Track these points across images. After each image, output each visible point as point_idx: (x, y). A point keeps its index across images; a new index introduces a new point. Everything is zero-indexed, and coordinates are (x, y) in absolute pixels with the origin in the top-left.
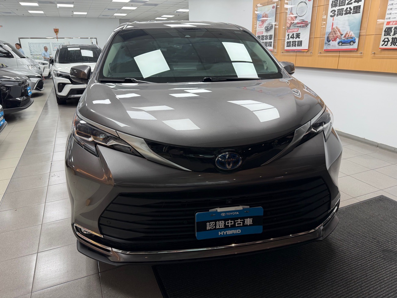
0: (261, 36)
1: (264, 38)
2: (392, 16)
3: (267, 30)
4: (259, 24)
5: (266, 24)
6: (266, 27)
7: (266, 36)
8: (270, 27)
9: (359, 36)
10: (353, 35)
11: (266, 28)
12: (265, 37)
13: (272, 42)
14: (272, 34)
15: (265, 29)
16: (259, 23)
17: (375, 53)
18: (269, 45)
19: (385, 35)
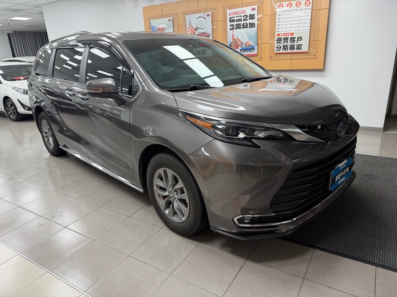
2: (280, 30)
9: (257, 45)
10: (252, 44)
17: (271, 57)
19: (277, 43)
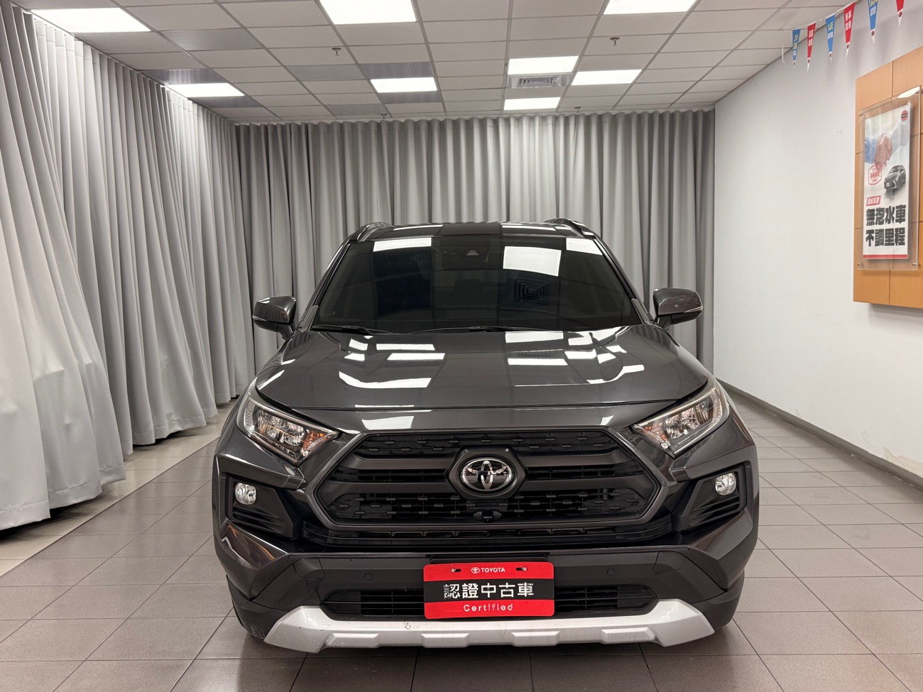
0: (877, 210)
1: (884, 218)
3: (892, 189)
4: (871, 171)
5: (886, 172)
6: (887, 181)
7: (890, 211)
8: (897, 179)
11: (888, 185)
12: (885, 214)
13: (903, 229)
14: (903, 204)
15: (886, 187)
16: (869, 168)
18: (896, 242)
